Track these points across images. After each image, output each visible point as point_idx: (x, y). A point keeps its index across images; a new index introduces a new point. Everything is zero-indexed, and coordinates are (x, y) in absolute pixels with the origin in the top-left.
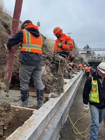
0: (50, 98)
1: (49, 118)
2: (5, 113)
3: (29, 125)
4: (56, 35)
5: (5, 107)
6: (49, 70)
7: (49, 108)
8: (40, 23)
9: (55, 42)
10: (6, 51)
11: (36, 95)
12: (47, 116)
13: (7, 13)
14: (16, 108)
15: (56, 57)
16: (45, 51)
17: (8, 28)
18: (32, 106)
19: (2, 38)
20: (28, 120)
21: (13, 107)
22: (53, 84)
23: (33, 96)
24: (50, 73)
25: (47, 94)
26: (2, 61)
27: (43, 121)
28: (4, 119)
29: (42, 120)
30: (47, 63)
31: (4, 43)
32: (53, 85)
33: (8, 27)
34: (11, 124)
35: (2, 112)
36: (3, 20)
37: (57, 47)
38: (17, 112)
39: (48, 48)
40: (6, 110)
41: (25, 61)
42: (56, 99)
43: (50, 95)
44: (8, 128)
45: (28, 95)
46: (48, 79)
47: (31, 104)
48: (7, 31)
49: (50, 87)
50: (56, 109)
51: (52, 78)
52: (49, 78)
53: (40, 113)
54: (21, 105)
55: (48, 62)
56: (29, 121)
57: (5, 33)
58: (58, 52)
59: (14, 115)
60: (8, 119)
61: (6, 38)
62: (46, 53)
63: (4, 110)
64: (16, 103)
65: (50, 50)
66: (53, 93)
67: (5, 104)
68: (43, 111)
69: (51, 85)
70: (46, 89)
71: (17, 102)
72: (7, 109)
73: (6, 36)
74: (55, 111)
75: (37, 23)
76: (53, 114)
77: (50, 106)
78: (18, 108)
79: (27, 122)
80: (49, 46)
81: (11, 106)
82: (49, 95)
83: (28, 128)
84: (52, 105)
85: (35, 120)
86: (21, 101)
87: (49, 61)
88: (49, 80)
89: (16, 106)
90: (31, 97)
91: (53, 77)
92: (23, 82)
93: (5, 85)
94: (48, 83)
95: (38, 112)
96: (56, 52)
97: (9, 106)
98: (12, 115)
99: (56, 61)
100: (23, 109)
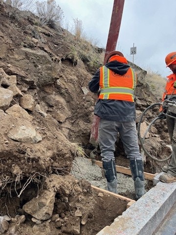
0: (158, 181)
1: (158, 221)
2: (83, 197)
3: (123, 226)
4: (170, 66)
5: (83, 186)
6: (154, 129)
7: (157, 201)
8: (136, 48)
9: (168, 79)
10: (84, 98)
11: (130, 173)
12: (155, 215)
13: (87, 40)
14: (100, 191)
15: (171, 106)
16: (145, 94)
17: (88, 63)
18: (124, 191)
19: (79, 79)
20: (120, 217)
21: (94, 189)
22: (161, 156)
23: (125, 175)
24: (156, 135)
25: (150, 172)
26: (78, 113)
27: (147, 224)
28: (82, 206)
29: (146, 222)
30: (149, 116)
31: (82, 86)
32: (161, 158)
33: (88, 61)
34: (91, 218)
35: (79, 194)
36: (81, 51)
37: (173, 88)
38: (101, 199)
39: (151, 90)
40: (85, 193)
41: (102, 113)
42: (170, 185)
43: (157, 176)
44: (87, 223)
45: (115, 170)
46: (151, 145)
47: (122, 188)
48: (86, 68)
49: (155, 161)
50: (171, 206)
51: (159, 144)
52: (154, 145)
53: (140, 208)
54: (106, 187)
55: (151, 114)
56: (122, 218)
57: (83, 71)
58: (174, 98)
59: (96, 202)
60: (87, 208)
61: (85, 79)
62: (147, 99)
63: (81, 191)
64: (98, 182)
65: (154, 93)
66: (162, 174)
67: (83, 181)
68: (146, 206)
69: (158, 156)
70: (147, 164)
71: (99, 180)
72: (86, 191)
73: (85, 75)
74: (169, 209)
75: (131, 49)
76: (164, 214)
77: (158, 197)
78: (102, 192)
79: (118, 220)
80: (152, 86)
81: (92, 186)
82: (154, 176)
83: (121, 232)
84: (163, 195)
85: (133, 220)
86: (105, 180)
87: (153, 113)
88: (153, 148)
89: (98, 187)
90: (123, 175)
91: (161, 143)
92: (103, 148)
93: (83, 152)
94: (151, 154)
95: (136, 206)
96: (169, 97)
97: (89, 187)
98: (94, 203)
99: (169, 114)
100: (110, 194)
